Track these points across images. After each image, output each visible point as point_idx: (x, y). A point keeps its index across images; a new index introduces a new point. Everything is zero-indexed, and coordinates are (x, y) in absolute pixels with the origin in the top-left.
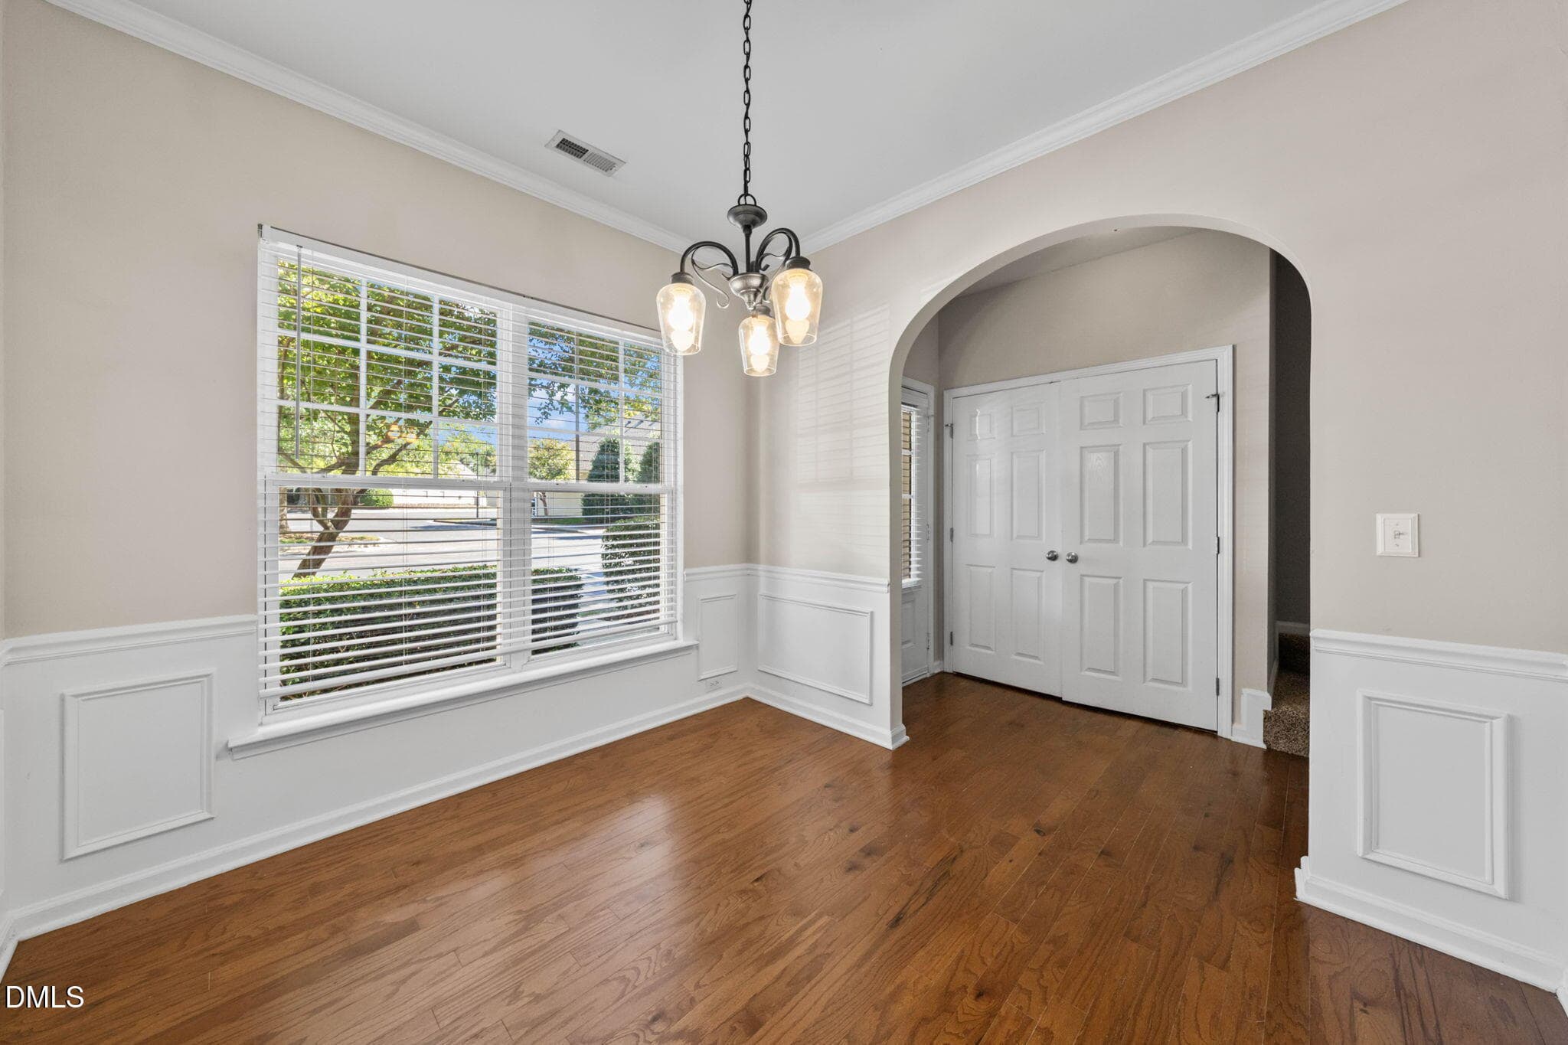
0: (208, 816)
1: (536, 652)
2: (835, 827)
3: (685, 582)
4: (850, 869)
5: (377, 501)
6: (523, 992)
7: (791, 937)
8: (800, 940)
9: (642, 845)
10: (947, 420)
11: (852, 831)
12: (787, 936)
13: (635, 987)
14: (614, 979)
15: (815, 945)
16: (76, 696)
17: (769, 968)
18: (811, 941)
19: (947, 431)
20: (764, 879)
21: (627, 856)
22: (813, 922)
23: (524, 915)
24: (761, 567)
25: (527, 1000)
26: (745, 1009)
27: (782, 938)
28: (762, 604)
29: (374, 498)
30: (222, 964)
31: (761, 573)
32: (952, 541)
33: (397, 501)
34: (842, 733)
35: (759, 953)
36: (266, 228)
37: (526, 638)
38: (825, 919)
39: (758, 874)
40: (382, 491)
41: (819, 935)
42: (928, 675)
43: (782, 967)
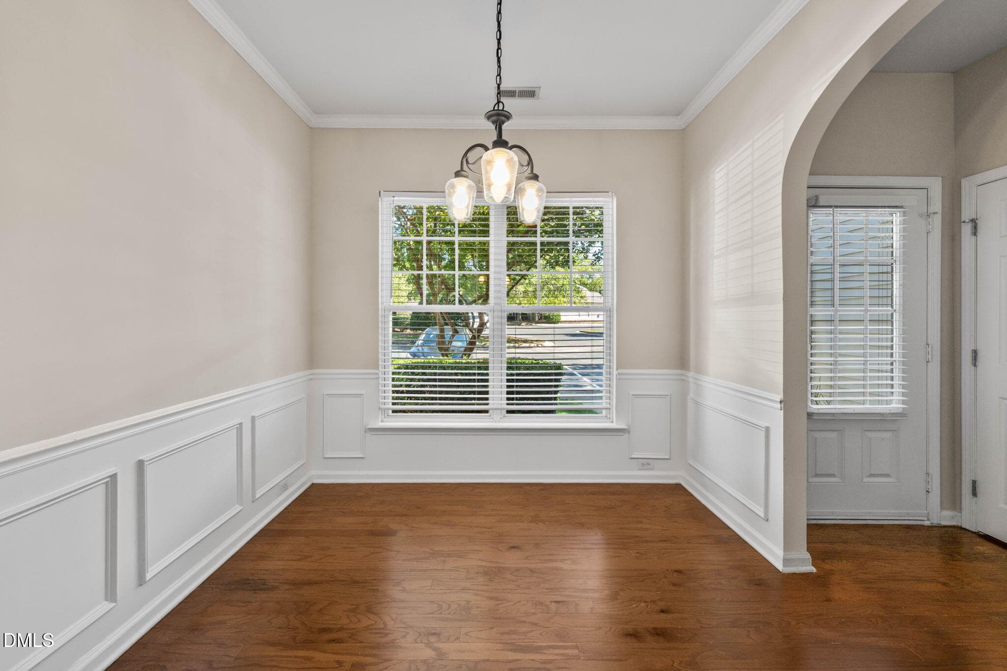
0: (362, 456)
1: (509, 412)
2: (651, 601)
3: (618, 380)
4: (630, 635)
5: (552, 319)
6: (402, 584)
7: (541, 646)
8: (545, 651)
9: (514, 547)
10: (966, 214)
11: (663, 611)
12: (538, 644)
13: (441, 613)
14: (438, 604)
15: (550, 662)
16: (327, 395)
17: (510, 653)
18: (551, 657)
19: (966, 229)
20: (561, 604)
21: (500, 549)
22: (565, 648)
23: (433, 552)
24: (691, 374)
25: (400, 588)
26: (476, 662)
27: (536, 644)
28: (690, 406)
29: (551, 317)
30: (341, 516)
31: (691, 380)
32: (975, 366)
33: (563, 319)
34: (741, 538)
35: (513, 641)
36: (382, 192)
37: (502, 402)
38: (576, 652)
39: (560, 599)
40: (555, 313)
41: (560, 657)
42: (927, 523)
43: (519, 657)
